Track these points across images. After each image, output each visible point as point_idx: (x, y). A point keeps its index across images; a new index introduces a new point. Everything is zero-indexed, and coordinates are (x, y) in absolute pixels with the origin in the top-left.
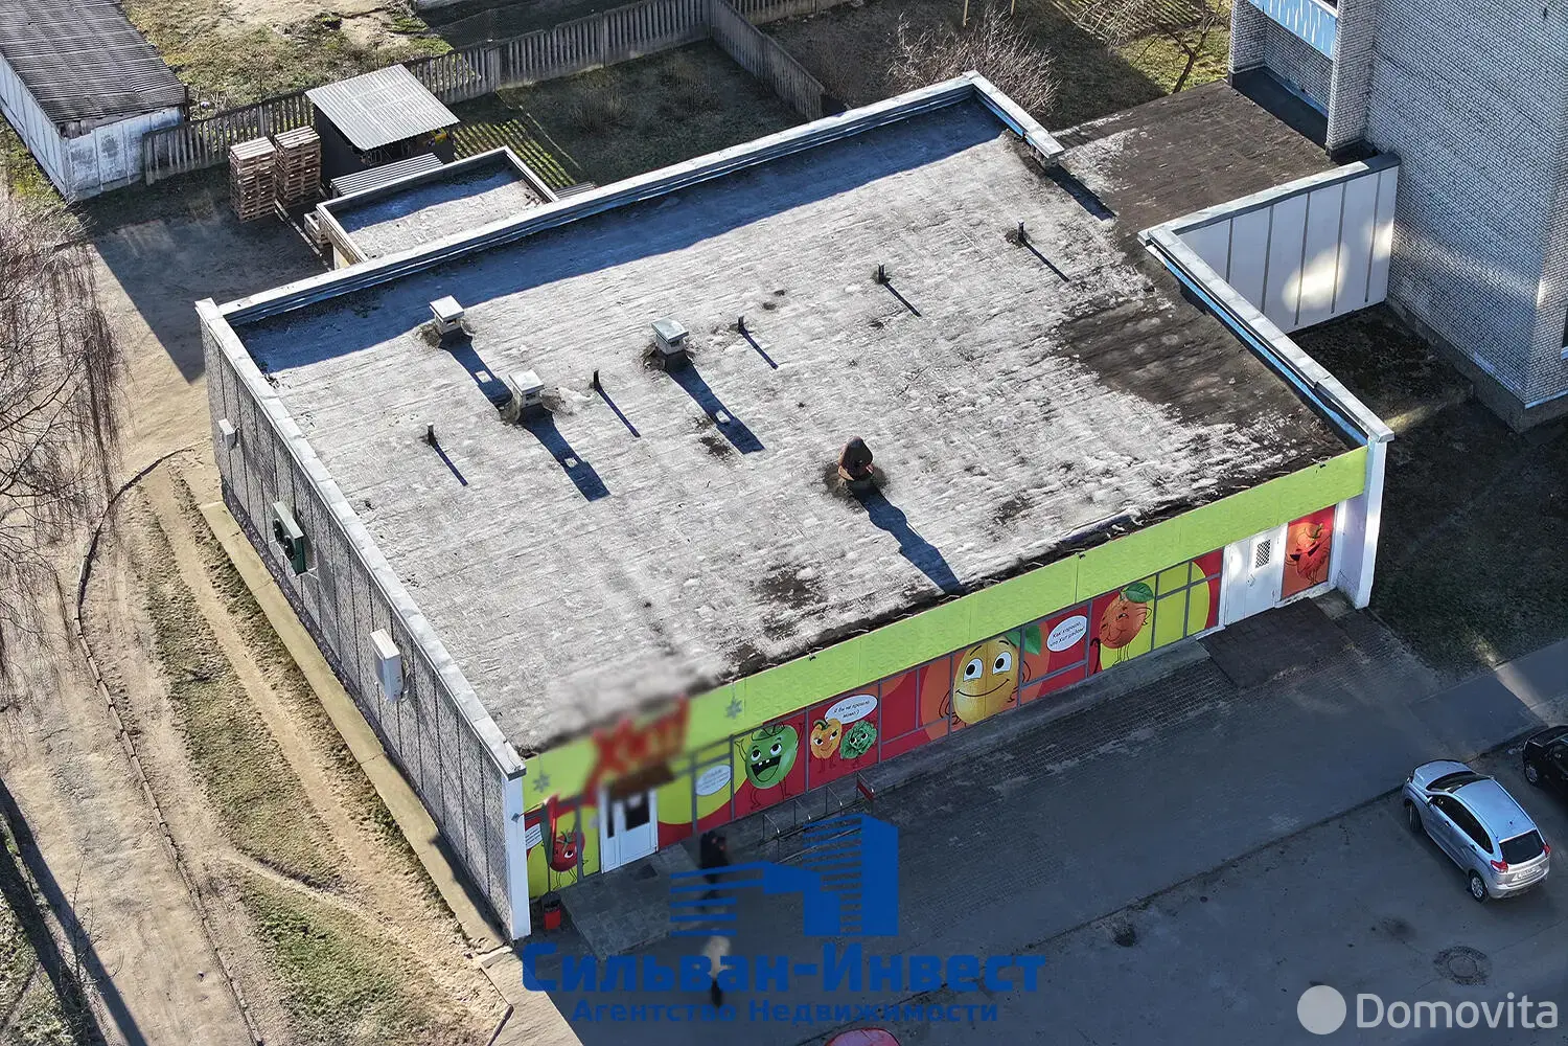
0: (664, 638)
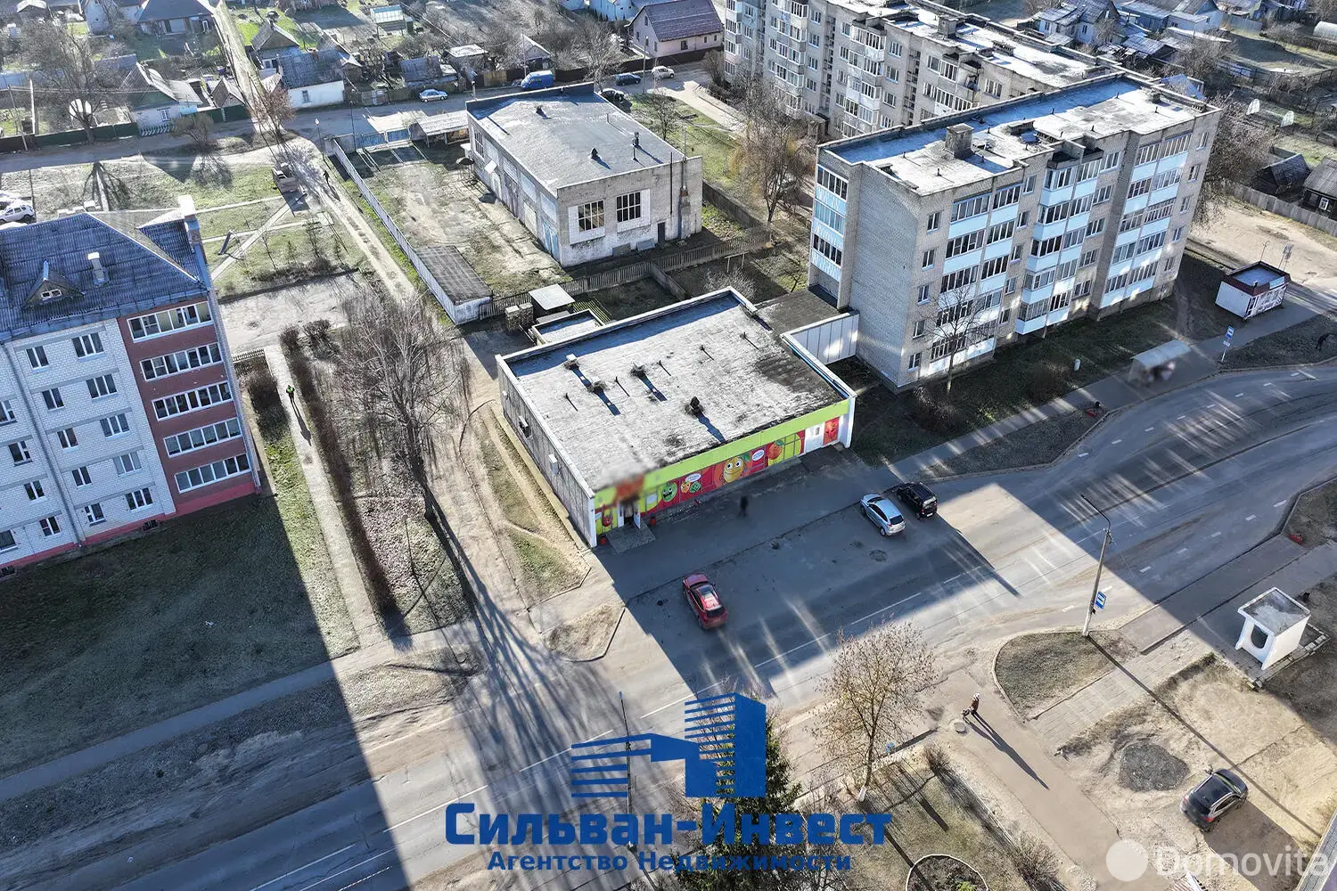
0: (637, 457)
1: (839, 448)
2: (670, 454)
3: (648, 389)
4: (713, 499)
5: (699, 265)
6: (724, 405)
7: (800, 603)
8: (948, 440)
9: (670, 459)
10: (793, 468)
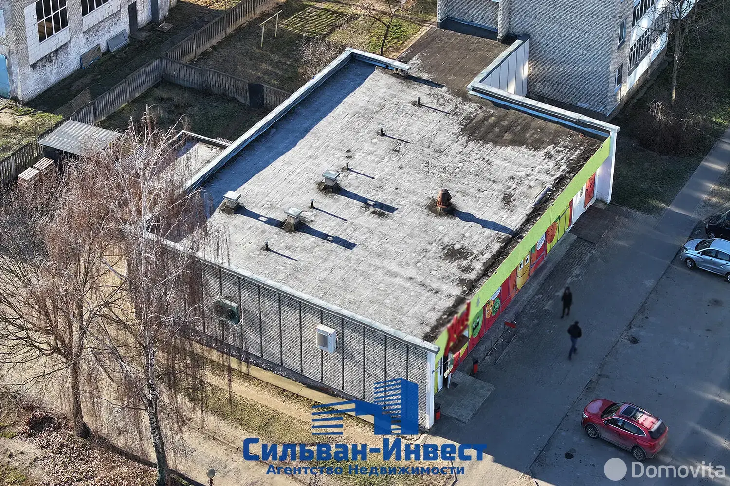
0: (429, 288)
1: (601, 206)
2: (468, 269)
3: (362, 204)
4: (518, 316)
5: (213, 47)
6: (472, 191)
7: (715, 389)
8: (701, 159)
9: (472, 276)
10: (573, 246)
